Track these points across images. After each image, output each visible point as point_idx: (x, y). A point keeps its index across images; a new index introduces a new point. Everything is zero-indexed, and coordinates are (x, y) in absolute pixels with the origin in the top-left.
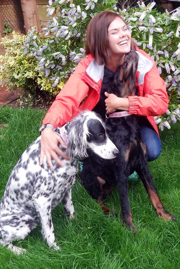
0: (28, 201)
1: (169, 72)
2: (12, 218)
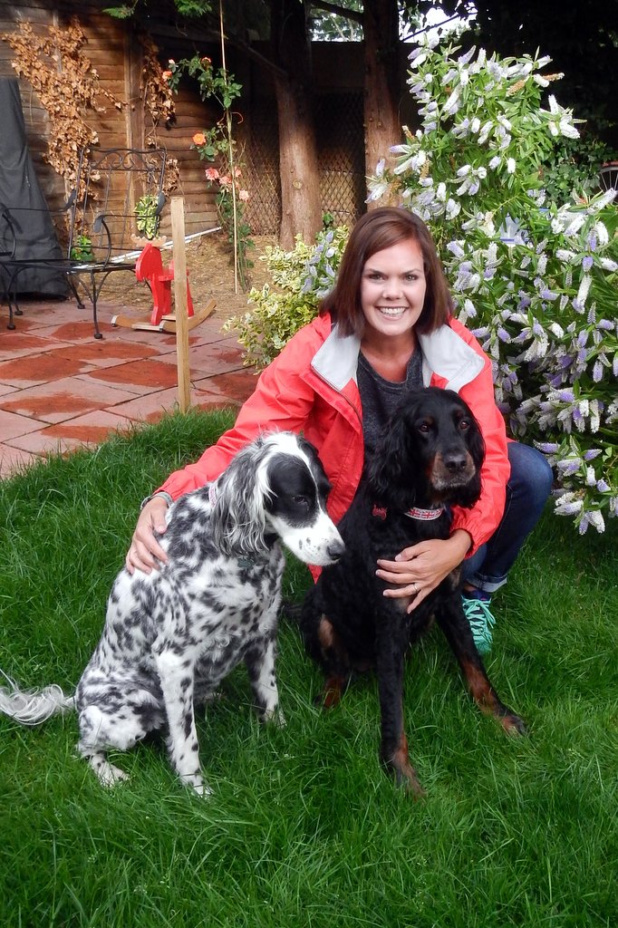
0: (144, 655)
2: (107, 691)
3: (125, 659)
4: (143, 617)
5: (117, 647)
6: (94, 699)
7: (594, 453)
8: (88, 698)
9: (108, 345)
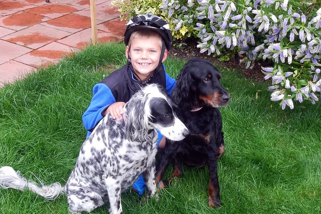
0: (94, 177)
1: (303, 40)
2: (79, 190)
3: (86, 178)
4: (95, 162)
5: (83, 173)
6: (73, 192)
7: (289, 74)
8: (71, 191)
9: (53, 6)
